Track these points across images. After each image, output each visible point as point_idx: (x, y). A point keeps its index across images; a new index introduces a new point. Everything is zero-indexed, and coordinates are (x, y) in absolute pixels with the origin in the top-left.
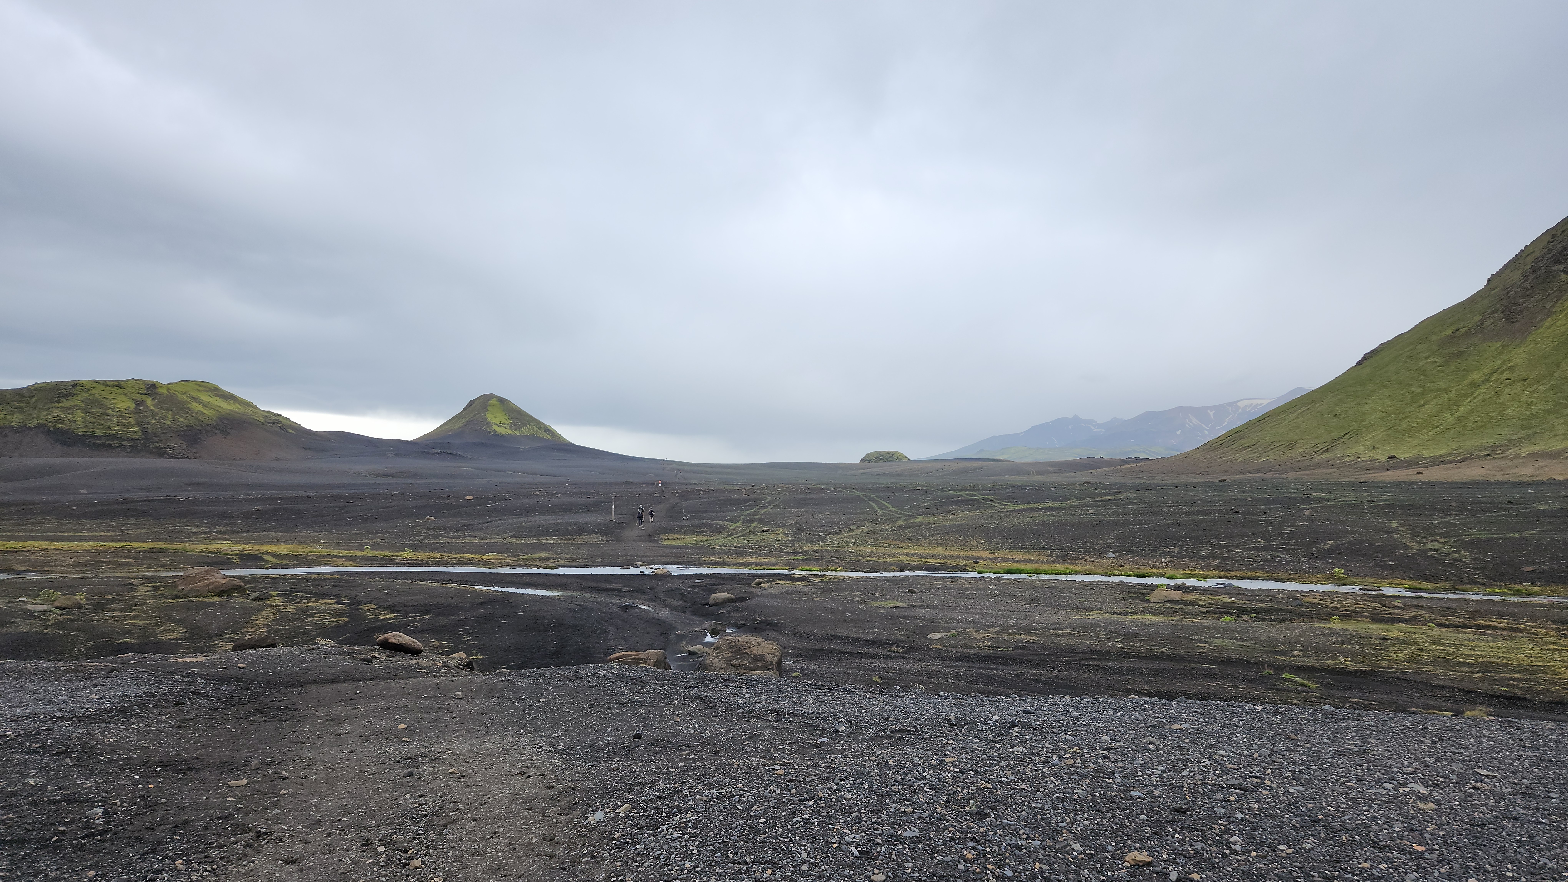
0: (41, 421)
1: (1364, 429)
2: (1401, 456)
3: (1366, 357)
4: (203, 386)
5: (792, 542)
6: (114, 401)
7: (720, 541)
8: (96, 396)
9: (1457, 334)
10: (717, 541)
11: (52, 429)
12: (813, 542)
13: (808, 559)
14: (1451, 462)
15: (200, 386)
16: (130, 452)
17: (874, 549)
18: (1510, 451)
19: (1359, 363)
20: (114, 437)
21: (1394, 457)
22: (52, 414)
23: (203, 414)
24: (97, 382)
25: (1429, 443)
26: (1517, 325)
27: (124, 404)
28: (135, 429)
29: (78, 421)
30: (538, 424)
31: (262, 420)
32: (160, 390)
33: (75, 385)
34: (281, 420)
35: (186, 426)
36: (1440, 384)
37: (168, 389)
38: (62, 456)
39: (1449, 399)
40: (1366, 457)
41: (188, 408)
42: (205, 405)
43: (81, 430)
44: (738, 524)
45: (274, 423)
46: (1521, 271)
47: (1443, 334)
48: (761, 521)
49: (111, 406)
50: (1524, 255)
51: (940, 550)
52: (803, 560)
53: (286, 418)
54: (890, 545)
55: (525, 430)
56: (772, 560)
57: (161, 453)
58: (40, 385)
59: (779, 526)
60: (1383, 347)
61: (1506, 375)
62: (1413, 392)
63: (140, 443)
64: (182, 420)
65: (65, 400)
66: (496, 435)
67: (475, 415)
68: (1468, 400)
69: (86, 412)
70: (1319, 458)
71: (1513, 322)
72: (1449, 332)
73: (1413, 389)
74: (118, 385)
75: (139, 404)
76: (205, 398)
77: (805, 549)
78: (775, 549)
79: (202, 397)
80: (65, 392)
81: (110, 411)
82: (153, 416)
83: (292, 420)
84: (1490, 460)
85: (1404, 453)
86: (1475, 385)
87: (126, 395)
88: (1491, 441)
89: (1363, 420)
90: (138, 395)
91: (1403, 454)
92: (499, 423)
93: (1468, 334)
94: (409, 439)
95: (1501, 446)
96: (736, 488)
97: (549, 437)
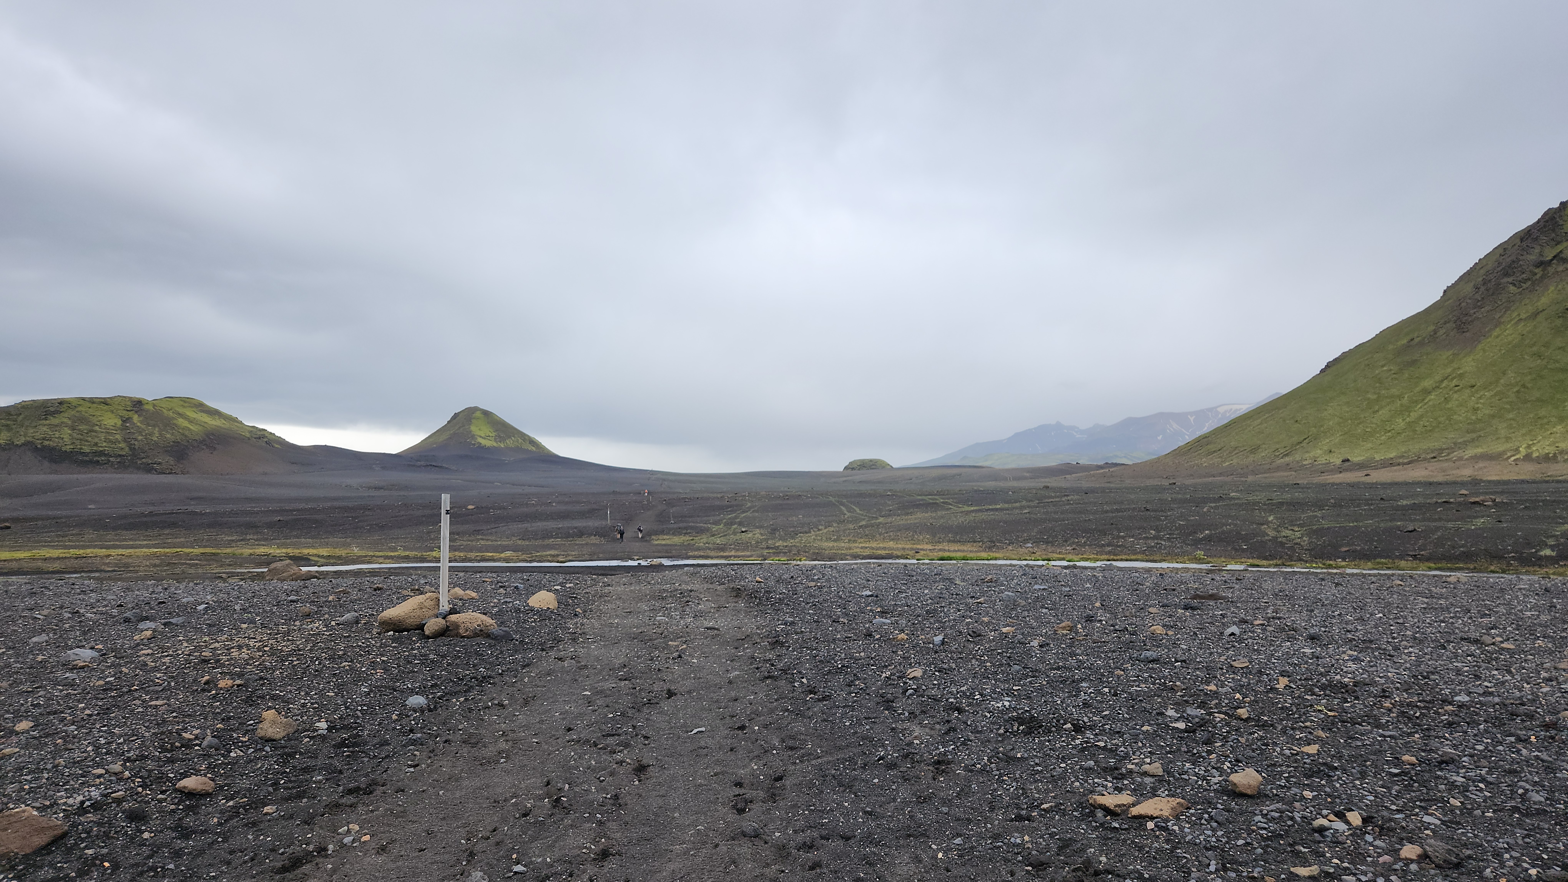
0: (28, 439)
1: (1322, 434)
2: (1355, 459)
3: (1329, 366)
4: (188, 402)
5: (767, 540)
6: (100, 418)
7: (705, 540)
8: (83, 413)
9: (1412, 343)
10: (702, 541)
11: (39, 446)
12: (785, 540)
13: (778, 552)
14: (1399, 464)
15: (185, 402)
16: (118, 468)
17: (835, 544)
18: (1455, 453)
19: (1322, 371)
20: (102, 453)
21: (1348, 460)
22: (39, 432)
23: (189, 429)
24: (83, 399)
25: (1381, 446)
26: (1468, 334)
27: (111, 421)
28: (122, 445)
29: (65, 438)
30: (523, 435)
31: (248, 435)
32: (146, 407)
33: (61, 402)
34: (267, 435)
35: (173, 442)
36: (1394, 391)
37: (154, 406)
38: (51, 473)
39: (1402, 405)
40: (1322, 460)
41: (174, 424)
42: (191, 421)
43: (68, 447)
44: (721, 527)
45: (260, 438)
46: (1472, 284)
47: (1399, 343)
48: (741, 524)
49: (98, 423)
50: (1478, 268)
51: (891, 544)
52: (774, 553)
53: (271, 433)
54: (849, 540)
55: (510, 443)
56: (748, 553)
57: (148, 469)
58: (26, 403)
59: (757, 527)
60: (1345, 355)
61: (1455, 382)
62: (1369, 399)
63: (127, 459)
64: (168, 436)
65: (52, 418)
66: (481, 447)
67: (460, 428)
68: (1419, 406)
69: (73, 429)
70: (1279, 461)
71: (1464, 332)
72: (1405, 341)
73: (1369, 396)
74: (105, 402)
75: (125, 421)
76: (191, 414)
77: (777, 545)
78: (751, 546)
79: (188, 413)
80: (52, 409)
81: (97, 428)
82: (140, 432)
83: (277, 435)
84: (1436, 461)
85: (1357, 456)
86: (1427, 392)
87: (112, 412)
88: (1437, 445)
89: (1322, 426)
90: (125, 412)
91: (1356, 458)
92: (483, 436)
93: (1422, 344)
94: (394, 453)
95: (1447, 449)
96: (719, 496)
97: (534, 449)
